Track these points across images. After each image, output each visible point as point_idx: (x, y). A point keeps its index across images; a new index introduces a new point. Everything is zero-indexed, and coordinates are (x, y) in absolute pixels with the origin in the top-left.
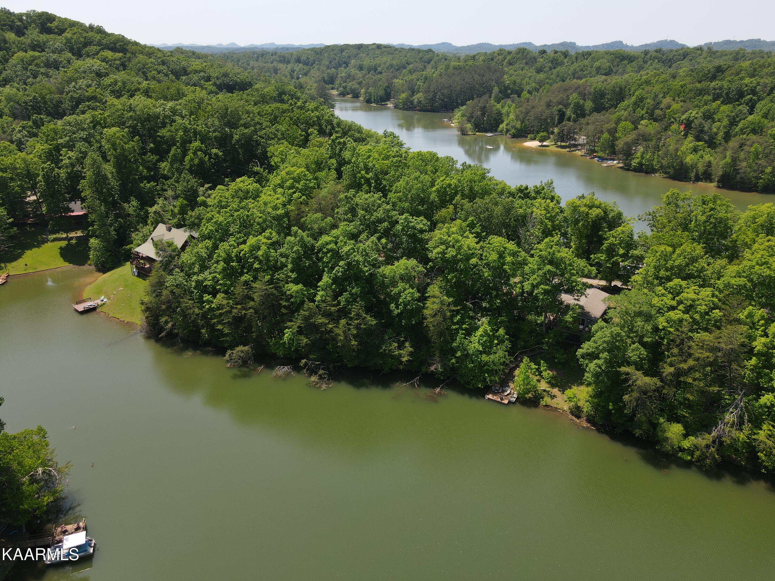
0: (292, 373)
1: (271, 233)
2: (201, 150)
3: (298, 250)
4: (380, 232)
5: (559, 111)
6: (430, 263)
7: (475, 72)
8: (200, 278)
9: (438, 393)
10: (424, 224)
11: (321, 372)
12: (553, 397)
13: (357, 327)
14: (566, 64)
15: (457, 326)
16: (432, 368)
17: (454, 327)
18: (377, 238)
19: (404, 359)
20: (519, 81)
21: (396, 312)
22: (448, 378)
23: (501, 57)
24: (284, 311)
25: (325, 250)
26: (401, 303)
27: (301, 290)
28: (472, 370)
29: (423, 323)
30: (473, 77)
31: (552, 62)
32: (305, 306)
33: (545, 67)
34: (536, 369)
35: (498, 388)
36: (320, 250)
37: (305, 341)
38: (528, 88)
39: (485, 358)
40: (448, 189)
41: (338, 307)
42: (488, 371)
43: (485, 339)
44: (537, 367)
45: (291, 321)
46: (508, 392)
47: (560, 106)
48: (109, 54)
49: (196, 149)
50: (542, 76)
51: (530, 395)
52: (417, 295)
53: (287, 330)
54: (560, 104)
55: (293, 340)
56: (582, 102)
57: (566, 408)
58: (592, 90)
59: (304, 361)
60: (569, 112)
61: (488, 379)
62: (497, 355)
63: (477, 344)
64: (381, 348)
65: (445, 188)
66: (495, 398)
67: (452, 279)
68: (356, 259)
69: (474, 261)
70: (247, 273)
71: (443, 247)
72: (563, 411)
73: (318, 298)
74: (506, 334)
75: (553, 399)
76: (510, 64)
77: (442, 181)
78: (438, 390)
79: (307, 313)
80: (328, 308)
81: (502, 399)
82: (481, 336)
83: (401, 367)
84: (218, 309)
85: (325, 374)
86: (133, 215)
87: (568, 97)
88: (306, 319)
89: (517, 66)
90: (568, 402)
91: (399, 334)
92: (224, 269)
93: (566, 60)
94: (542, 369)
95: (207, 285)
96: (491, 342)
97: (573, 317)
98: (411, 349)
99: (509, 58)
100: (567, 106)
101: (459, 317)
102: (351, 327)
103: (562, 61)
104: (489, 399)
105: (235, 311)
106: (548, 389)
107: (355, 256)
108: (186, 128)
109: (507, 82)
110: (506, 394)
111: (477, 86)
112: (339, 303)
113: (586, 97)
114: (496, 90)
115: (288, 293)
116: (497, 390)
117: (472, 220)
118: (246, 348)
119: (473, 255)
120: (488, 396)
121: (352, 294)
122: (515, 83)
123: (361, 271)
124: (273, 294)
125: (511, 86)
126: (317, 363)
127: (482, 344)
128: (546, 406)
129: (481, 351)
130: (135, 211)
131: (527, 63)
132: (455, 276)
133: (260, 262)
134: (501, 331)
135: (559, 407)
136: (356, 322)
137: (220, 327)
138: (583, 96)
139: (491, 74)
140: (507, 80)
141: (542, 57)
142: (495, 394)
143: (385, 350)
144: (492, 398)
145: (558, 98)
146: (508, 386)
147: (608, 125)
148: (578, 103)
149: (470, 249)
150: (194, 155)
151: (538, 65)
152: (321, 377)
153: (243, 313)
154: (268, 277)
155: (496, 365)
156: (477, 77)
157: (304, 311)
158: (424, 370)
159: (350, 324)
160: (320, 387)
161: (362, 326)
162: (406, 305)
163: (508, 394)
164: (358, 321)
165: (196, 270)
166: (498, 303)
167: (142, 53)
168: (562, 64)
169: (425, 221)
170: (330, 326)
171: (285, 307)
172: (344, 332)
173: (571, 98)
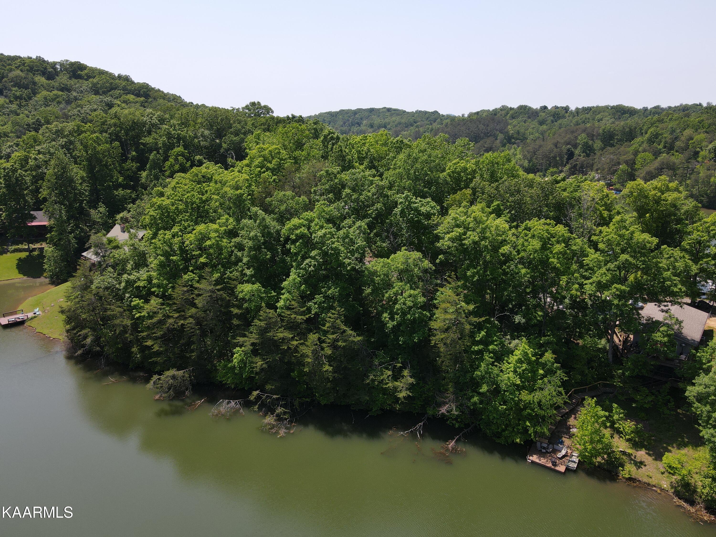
0: (241, 411)
1: (227, 220)
2: (183, 155)
3: (256, 236)
4: (371, 217)
5: (568, 150)
6: (440, 257)
7: (480, 122)
8: (132, 277)
9: (453, 449)
10: (432, 208)
11: (279, 410)
12: (640, 464)
13: (334, 346)
14: (568, 118)
15: (481, 347)
16: (443, 410)
17: (476, 348)
18: (367, 224)
19: (401, 395)
20: (522, 131)
21: (390, 325)
22: (467, 426)
23: (503, 112)
24: (235, 322)
25: (293, 237)
26: (398, 310)
27: (259, 291)
28: (503, 414)
29: (430, 341)
30: (477, 126)
31: (554, 116)
32: (261, 313)
33: (546, 121)
34: (605, 416)
35: (545, 445)
36: (287, 239)
37: (259, 363)
38: (531, 137)
39: (525, 396)
40: (462, 174)
41: (307, 316)
42: (530, 418)
43: (524, 366)
44: (607, 414)
45: (244, 336)
46: (563, 452)
47: (569, 146)
48: (131, 97)
49: (177, 154)
50: (545, 127)
51: (599, 459)
52: (421, 299)
53: (238, 349)
54: (568, 144)
55: (245, 364)
56: (590, 142)
57: (665, 485)
58: (601, 131)
59: (255, 393)
60: (577, 152)
61: (531, 431)
62: (546, 392)
63: (511, 375)
64: (368, 377)
65: (459, 173)
66: (543, 461)
67: (473, 276)
68: (334, 246)
69: (505, 249)
70: (192, 271)
71: (461, 230)
72: (662, 490)
73: (281, 303)
74: (557, 361)
75: (640, 467)
76: (513, 117)
77: (455, 164)
78: (452, 444)
79: (263, 324)
80: (293, 316)
81: (555, 464)
82: (520, 361)
83: (398, 407)
84: (150, 317)
85: (285, 413)
86: (99, 222)
87: (576, 138)
88: (263, 332)
89: (520, 119)
90: (666, 474)
91: (394, 359)
92: (162, 265)
93: (567, 115)
94: (616, 417)
95: (139, 287)
96: (534, 372)
97: (668, 336)
98: (411, 380)
99: (511, 112)
100: (575, 146)
101: (483, 333)
102: (324, 345)
103: (563, 116)
104: (533, 462)
105: (171, 321)
106: (629, 451)
107: (333, 243)
108: (170, 134)
109: (511, 132)
110: (560, 455)
111: (482, 135)
112: (309, 310)
113: (595, 138)
114: (501, 136)
115: (241, 296)
116: (544, 448)
117: (498, 205)
118: (181, 373)
119: (504, 242)
120: (531, 458)
121: (327, 297)
122: (518, 133)
123: (342, 265)
124: (222, 299)
125: (515, 136)
126: (275, 396)
127: (519, 374)
128: (630, 479)
129: (518, 385)
130: (101, 218)
131: (529, 118)
132: (477, 273)
133: (209, 256)
134: (549, 356)
135: (653, 481)
136: (331, 337)
137: (149, 343)
138: (591, 136)
139: (495, 125)
140: (511, 130)
141: (544, 112)
142: (542, 454)
143: (373, 381)
144: (537, 461)
145: (565, 139)
146: (562, 443)
147: (625, 156)
148: (587, 142)
149: (498, 235)
150: (175, 161)
151: (540, 118)
152: (279, 418)
153: (180, 324)
154: (216, 275)
155: (541, 409)
156: (481, 126)
157: (260, 320)
158: (430, 412)
159: (324, 342)
160: (277, 433)
161: (340, 343)
162: (404, 314)
163: (564, 456)
164: (334, 336)
165: (129, 267)
166: (540, 316)
167: (164, 99)
168: (564, 117)
169: (433, 204)
170: (295, 343)
171: (237, 316)
172: (315, 352)
173: (579, 138)
